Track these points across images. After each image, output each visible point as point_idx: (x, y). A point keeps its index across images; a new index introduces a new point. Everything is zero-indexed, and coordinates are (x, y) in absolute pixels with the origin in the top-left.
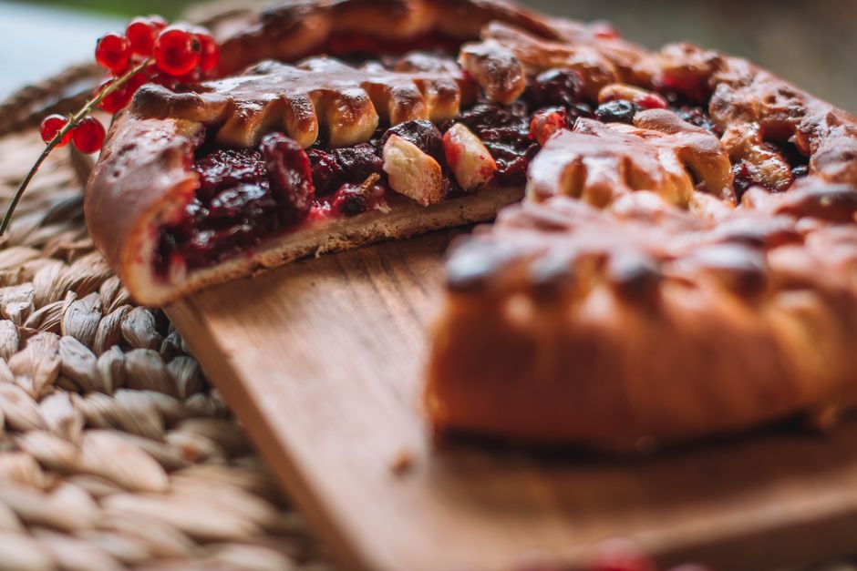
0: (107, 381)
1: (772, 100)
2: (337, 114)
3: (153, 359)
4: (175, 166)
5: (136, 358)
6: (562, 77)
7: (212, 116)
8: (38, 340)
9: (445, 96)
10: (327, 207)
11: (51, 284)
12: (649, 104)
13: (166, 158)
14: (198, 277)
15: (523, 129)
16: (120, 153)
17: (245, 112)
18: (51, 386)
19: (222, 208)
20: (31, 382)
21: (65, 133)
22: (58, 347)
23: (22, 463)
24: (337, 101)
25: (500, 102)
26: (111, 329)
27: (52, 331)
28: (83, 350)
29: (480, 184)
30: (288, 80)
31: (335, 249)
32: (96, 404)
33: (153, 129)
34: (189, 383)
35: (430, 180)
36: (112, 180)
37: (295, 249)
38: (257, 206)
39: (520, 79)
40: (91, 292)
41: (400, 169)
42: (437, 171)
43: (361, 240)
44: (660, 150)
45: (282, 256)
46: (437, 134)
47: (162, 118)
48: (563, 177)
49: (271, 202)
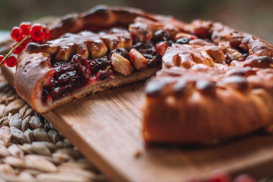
0: (29, 139)
1: (231, 34)
2: (94, 48)
3: (43, 131)
4: (46, 66)
5: (36, 131)
6: (163, 33)
7: (53, 51)
8: (3, 129)
9: (127, 40)
10: (95, 78)
11: (2, 112)
12: (192, 39)
13: (42, 64)
14: (55, 103)
15: (153, 49)
16: (26, 65)
17: (64, 49)
18: (10, 143)
19: (62, 79)
20: (3, 141)
21: (5, 60)
22: (10, 130)
23: (6, 167)
24: (93, 44)
25: (144, 42)
26: (26, 123)
27: (7, 126)
28: (19, 131)
29: (142, 68)
30: (76, 39)
31: (98, 91)
32: (26, 147)
33: (35, 56)
34: (56, 138)
35: (127, 67)
36: (24, 73)
37: (86, 92)
38: (73, 78)
39: (150, 34)
40: (16, 113)
41: (117, 64)
42: (129, 64)
43: (106, 88)
44: (201, 51)
45: (82, 95)
46: (127, 52)
47: (38, 53)
48: (173, 61)
49: (78, 76)
